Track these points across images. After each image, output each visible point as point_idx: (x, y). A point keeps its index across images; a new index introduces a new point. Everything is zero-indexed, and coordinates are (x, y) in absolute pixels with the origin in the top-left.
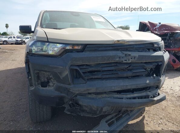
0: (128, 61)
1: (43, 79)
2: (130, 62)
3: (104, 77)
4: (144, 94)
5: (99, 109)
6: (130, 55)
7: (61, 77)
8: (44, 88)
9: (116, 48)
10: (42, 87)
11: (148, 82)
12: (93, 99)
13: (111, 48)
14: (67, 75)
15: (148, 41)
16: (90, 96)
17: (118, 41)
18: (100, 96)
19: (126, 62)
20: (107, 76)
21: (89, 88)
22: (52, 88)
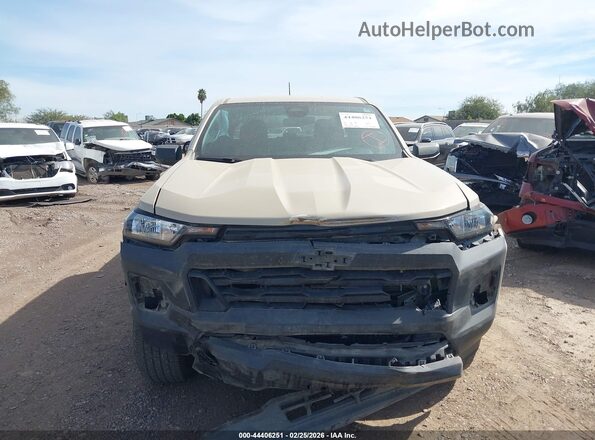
0: (324, 268)
1: (148, 292)
2: (332, 269)
3: (271, 299)
4: (380, 351)
5: (255, 374)
6: (331, 253)
7: (174, 294)
8: (149, 310)
9: (298, 234)
10: (147, 307)
11: (398, 322)
12: (244, 348)
13: (285, 235)
14: (182, 289)
15: (396, 217)
16: (238, 341)
17: (301, 219)
18: (261, 344)
19: (319, 268)
20: (278, 299)
21: (230, 324)
22: (164, 313)
